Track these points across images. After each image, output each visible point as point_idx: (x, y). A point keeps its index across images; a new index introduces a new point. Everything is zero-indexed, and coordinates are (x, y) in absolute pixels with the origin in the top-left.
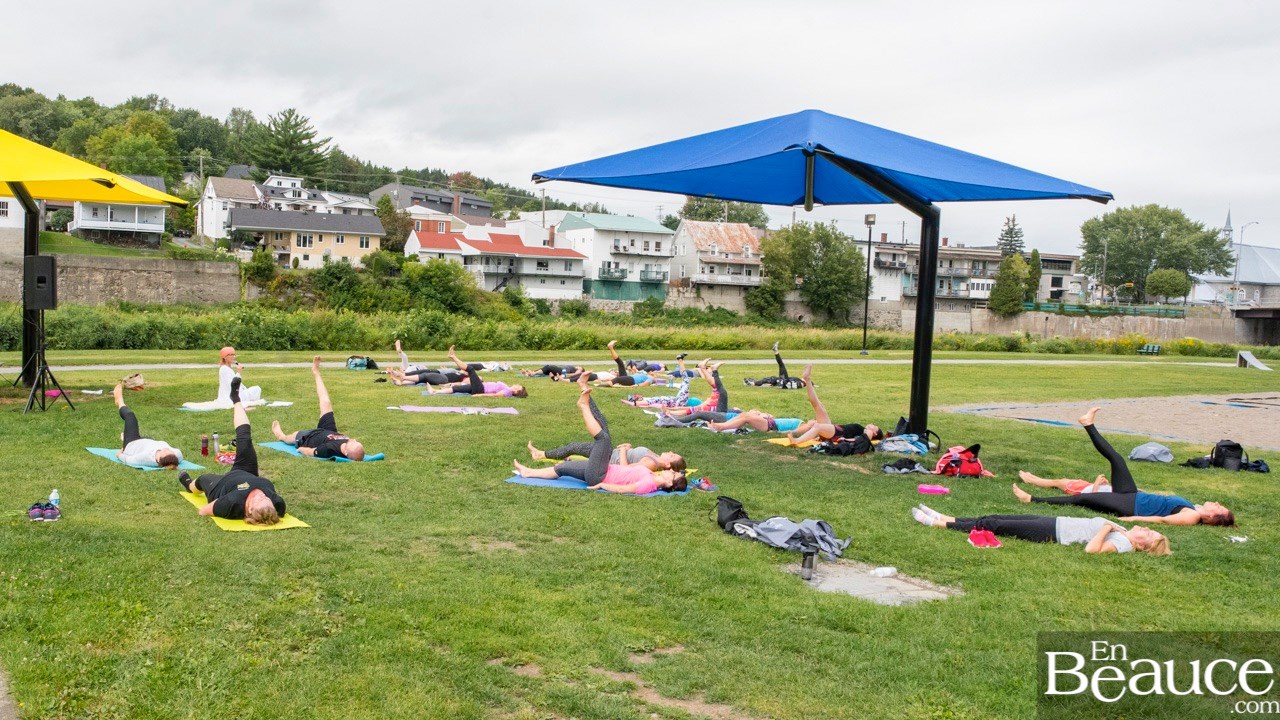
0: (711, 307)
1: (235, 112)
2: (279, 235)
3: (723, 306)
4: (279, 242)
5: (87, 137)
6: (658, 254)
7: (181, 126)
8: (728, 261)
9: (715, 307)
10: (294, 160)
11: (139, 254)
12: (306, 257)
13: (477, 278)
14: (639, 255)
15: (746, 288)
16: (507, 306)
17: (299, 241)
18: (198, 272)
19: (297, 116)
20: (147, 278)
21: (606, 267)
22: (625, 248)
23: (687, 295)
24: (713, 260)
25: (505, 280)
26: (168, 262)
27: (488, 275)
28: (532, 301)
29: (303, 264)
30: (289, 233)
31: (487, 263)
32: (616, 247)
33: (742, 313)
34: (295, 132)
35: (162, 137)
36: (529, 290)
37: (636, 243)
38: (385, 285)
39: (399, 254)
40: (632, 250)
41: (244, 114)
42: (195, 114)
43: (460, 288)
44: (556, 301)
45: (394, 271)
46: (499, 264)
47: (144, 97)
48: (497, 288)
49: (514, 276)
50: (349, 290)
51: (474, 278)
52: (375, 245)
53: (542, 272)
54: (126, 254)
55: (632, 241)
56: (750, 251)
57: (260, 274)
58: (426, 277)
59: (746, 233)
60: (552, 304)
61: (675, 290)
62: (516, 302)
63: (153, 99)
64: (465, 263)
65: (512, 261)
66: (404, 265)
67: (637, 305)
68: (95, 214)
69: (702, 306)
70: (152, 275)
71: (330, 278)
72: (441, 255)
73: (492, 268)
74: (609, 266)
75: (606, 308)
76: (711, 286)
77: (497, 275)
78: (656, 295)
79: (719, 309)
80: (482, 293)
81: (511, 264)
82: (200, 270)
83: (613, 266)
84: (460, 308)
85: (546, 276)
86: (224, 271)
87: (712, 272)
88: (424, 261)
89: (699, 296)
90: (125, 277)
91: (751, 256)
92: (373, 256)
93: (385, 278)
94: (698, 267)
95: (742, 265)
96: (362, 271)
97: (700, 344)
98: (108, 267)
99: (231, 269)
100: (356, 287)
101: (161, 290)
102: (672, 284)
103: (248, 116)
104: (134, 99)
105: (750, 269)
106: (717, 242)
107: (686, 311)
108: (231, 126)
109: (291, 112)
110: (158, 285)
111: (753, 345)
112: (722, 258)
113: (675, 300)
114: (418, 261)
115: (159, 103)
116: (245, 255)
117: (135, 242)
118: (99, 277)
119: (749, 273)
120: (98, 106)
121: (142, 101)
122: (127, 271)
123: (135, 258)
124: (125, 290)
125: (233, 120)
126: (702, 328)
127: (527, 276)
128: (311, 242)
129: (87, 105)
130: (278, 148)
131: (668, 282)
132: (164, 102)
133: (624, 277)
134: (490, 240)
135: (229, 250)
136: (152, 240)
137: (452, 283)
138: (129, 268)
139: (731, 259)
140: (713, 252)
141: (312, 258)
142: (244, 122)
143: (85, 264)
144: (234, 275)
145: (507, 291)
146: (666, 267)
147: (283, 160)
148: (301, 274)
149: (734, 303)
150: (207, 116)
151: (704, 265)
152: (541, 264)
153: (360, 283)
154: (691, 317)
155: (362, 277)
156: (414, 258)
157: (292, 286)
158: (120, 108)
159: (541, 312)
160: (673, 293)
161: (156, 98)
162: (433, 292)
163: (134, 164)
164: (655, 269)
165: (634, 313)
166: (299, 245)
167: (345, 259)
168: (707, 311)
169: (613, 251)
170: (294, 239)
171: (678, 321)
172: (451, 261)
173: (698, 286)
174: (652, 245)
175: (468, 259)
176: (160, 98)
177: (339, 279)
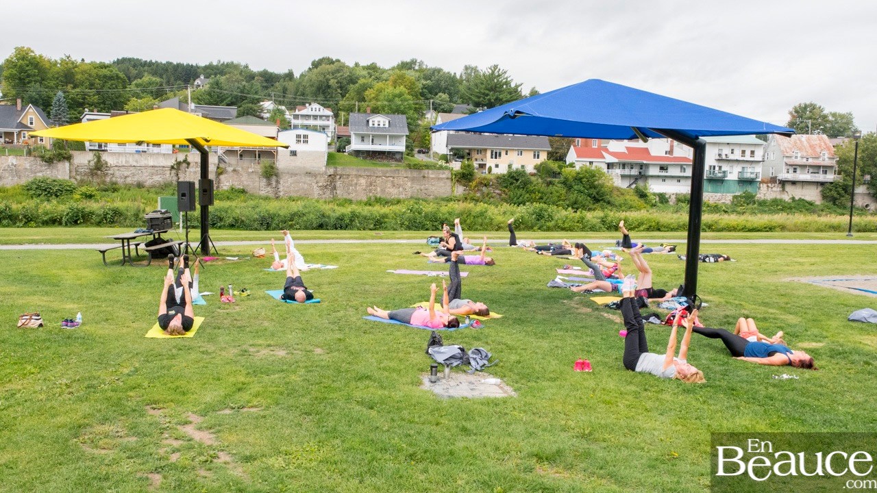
0: (793, 198)
1: (466, 68)
2: (479, 151)
3: (803, 198)
4: (479, 156)
5: (366, 89)
6: (752, 159)
7: (430, 79)
8: (808, 163)
9: (797, 198)
10: (497, 99)
11: (387, 166)
12: (497, 166)
13: (616, 180)
14: (737, 161)
15: (822, 184)
16: (636, 198)
17: (492, 155)
18: (424, 177)
19: (499, 70)
20: (392, 182)
21: (712, 170)
22: (726, 155)
23: (775, 189)
24: (796, 163)
25: (636, 179)
26: (406, 171)
27: (623, 177)
28: (654, 194)
29: (495, 171)
30: (485, 150)
31: (624, 168)
32: (720, 155)
33: (818, 203)
34: (498, 81)
35: (411, 88)
36: (652, 187)
37: (735, 152)
38: (550, 183)
39: (561, 163)
40: (731, 157)
41: (472, 69)
42: (439, 70)
43: (602, 186)
44: (673, 194)
45: (555, 174)
46: (632, 168)
47: (409, 61)
48: (630, 185)
49: (642, 176)
50: (523, 188)
51: (612, 179)
52: (543, 157)
53: (664, 173)
54: (381, 166)
55: (732, 150)
56: (827, 156)
57: (465, 177)
58: (578, 179)
59: (825, 143)
60: (670, 197)
61: (765, 185)
62: (642, 195)
63: (413, 62)
64: (608, 168)
65: (641, 166)
66: (563, 170)
67: (735, 197)
68: (363, 140)
69: (786, 198)
70: (395, 179)
71: (511, 180)
72: (591, 163)
73: (627, 172)
74: (714, 168)
75: (711, 199)
76: (794, 183)
77: (630, 176)
78: (750, 189)
79: (801, 200)
80: (618, 189)
81: (641, 169)
82: (426, 175)
83: (717, 168)
84: (601, 200)
85: (666, 177)
86: (441, 176)
87: (795, 172)
88: (578, 167)
89: (784, 190)
90: (379, 181)
91: (827, 159)
92: (541, 164)
93: (549, 179)
94: (784, 168)
95: (819, 167)
96: (533, 175)
97: (740, 227)
98: (368, 174)
99: (447, 174)
100: (529, 186)
101: (401, 189)
102: (762, 182)
103: (475, 70)
104: (402, 63)
105: (826, 169)
106: (800, 149)
107: (773, 202)
108: (464, 77)
109: (496, 67)
110: (399, 186)
111: (783, 228)
112: (804, 162)
113: (766, 193)
114: (574, 167)
115: (418, 64)
116: (456, 166)
117: (387, 158)
118: (363, 181)
119: (825, 172)
120: (379, 68)
121: (407, 63)
122: (380, 177)
123: (385, 169)
124: (379, 189)
125: (465, 73)
126: (785, 214)
127: (652, 176)
128: (500, 155)
129: (373, 68)
130: (487, 92)
131: (760, 180)
132: (421, 63)
133: (725, 176)
134: (626, 152)
135: (447, 162)
136: (398, 156)
137: (596, 183)
138: (381, 175)
139: (811, 162)
140: (796, 157)
141: (500, 166)
142: (473, 74)
143: (354, 173)
144: (447, 178)
145: (636, 188)
146: (758, 169)
147: (489, 100)
148: (492, 177)
149: (812, 195)
150: (447, 71)
151: (788, 167)
152: (662, 168)
153: (531, 183)
154: (776, 206)
155: (533, 179)
156: (572, 165)
157: (486, 185)
158: (393, 69)
159: (662, 202)
160: (764, 187)
161: (416, 61)
162: (582, 189)
163: (393, 106)
164: (749, 170)
165: (733, 202)
166: (492, 158)
167: (523, 166)
168: (790, 201)
169: (718, 157)
170: (489, 153)
171: (767, 209)
172: (596, 167)
173: (783, 183)
174: (748, 153)
175: (610, 166)
176: (418, 61)
177: (517, 180)
